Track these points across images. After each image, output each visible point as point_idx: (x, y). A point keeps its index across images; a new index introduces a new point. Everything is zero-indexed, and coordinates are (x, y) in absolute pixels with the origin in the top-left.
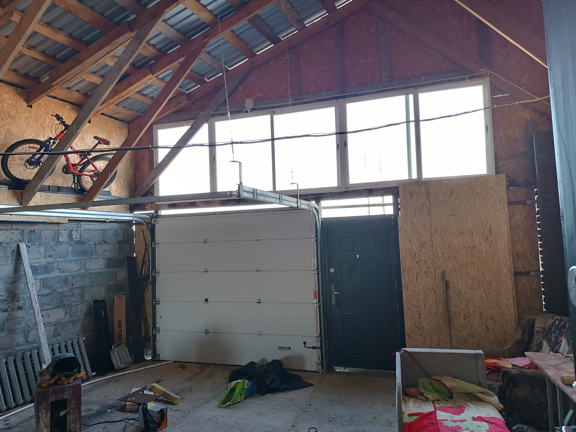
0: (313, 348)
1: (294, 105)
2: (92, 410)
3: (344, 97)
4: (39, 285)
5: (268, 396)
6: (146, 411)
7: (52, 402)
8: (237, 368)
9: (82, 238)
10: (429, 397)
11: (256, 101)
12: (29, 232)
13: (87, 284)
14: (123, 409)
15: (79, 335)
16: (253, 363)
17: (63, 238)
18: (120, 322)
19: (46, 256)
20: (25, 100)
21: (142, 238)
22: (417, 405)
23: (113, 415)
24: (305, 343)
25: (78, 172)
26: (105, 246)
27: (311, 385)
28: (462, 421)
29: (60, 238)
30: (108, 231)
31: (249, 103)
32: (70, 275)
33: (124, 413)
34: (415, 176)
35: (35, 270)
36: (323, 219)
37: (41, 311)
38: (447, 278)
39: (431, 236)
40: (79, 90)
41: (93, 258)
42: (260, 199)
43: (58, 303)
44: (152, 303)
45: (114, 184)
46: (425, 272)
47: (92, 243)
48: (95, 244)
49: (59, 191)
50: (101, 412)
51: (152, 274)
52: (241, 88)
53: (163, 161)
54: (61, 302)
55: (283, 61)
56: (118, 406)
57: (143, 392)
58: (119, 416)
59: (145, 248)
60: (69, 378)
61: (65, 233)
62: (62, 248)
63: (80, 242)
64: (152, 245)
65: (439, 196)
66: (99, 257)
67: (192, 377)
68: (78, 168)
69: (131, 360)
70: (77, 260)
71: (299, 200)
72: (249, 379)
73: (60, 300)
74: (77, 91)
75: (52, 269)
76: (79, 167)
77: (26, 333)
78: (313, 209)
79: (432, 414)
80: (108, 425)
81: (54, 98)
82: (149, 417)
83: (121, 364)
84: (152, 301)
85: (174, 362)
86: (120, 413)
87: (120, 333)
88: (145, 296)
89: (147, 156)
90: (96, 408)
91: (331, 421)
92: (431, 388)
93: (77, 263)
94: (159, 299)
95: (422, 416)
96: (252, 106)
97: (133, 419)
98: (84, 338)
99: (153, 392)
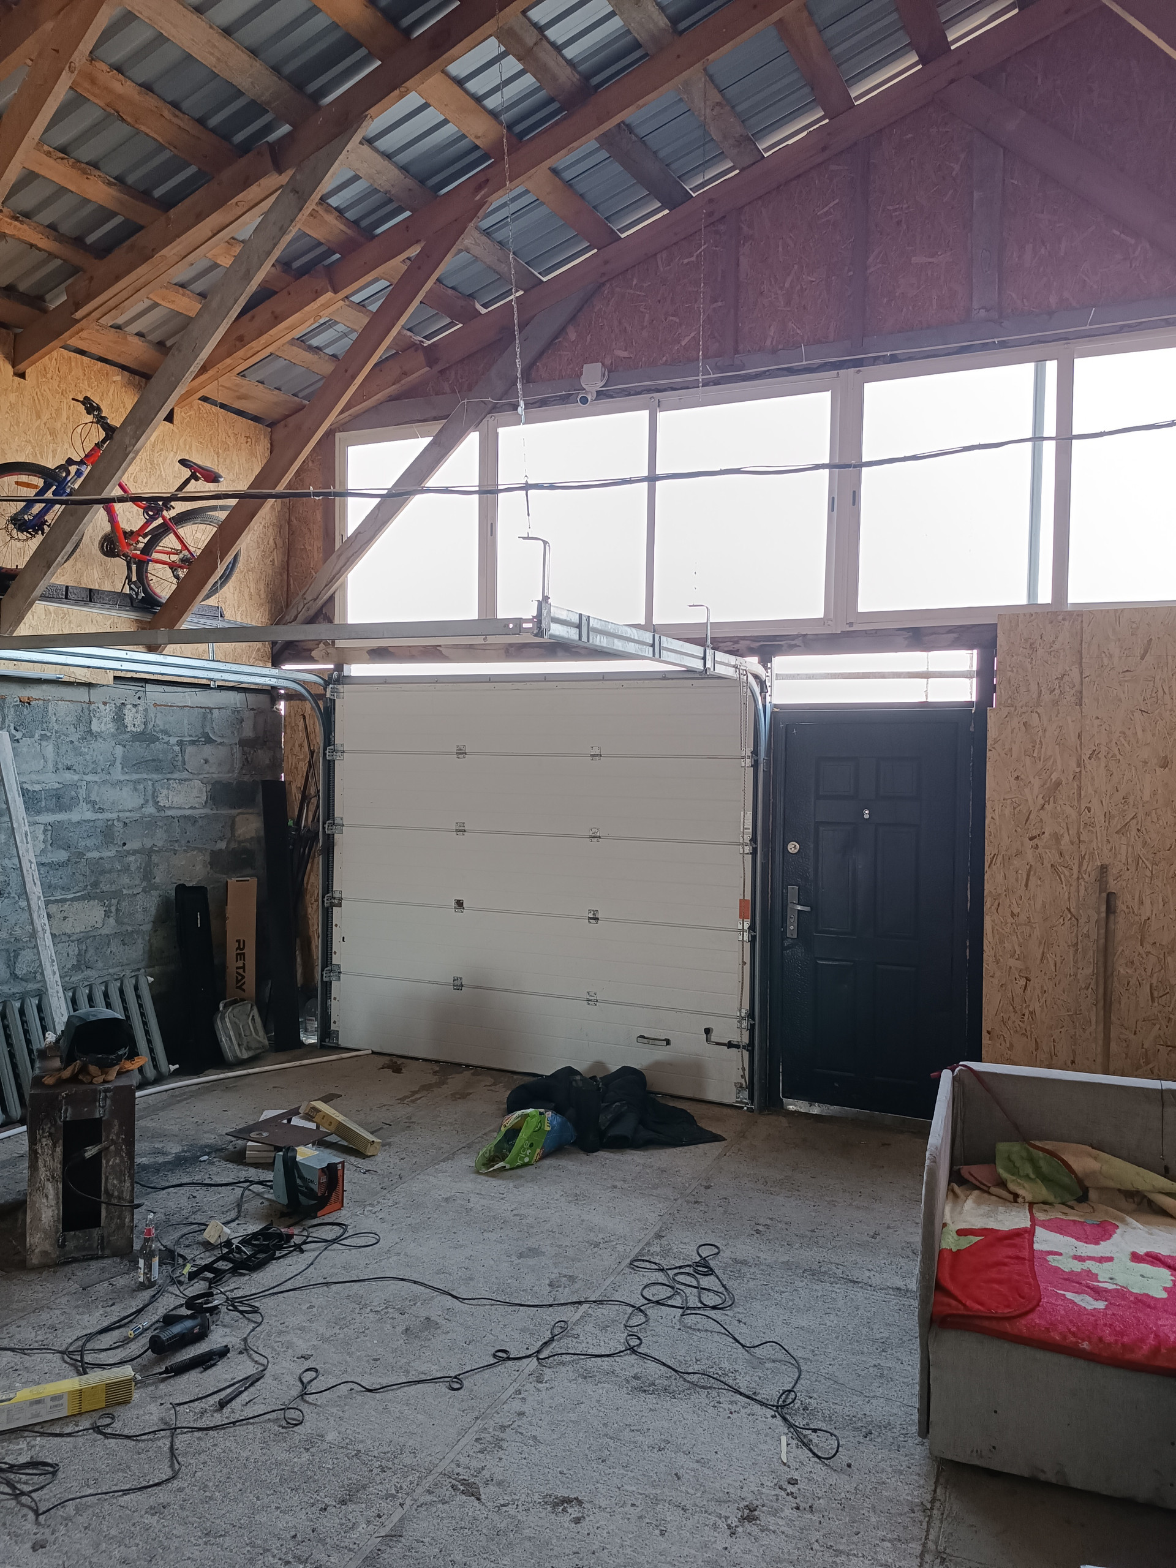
0: (730, 1045)
1: (717, 382)
2: (164, 1154)
3: (858, 364)
4: (41, 837)
5: (604, 1156)
6: (291, 1167)
7: (65, 1122)
8: (531, 1079)
9: (150, 726)
10: (1021, 1192)
11: (611, 370)
12: (18, 703)
13: (160, 844)
14: (239, 1158)
15: (139, 969)
16: (569, 1071)
17: (103, 724)
18: (241, 946)
19: (60, 766)
20: (6, 358)
21: (302, 734)
22: (985, 1209)
23: (215, 1169)
24: (708, 1031)
25: (139, 552)
26: (208, 750)
27: (716, 1138)
28: (1101, 1260)
29: (95, 721)
30: (216, 712)
31: (592, 377)
32: (118, 819)
33: (240, 1167)
34: (1045, 597)
35: (31, 800)
36: (776, 706)
37: (47, 903)
38: (1112, 886)
39: (1079, 766)
40: (144, 331)
41: (175, 780)
42: (598, 643)
43: (89, 887)
44: (323, 902)
45: (232, 590)
46: (1052, 865)
47: (173, 740)
48: (180, 743)
49: (90, 601)
50: (186, 1159)
51: (324, 828)
52: (572, 335)
53: (357, 532)
54: (95, 884)
55: (693, 259)
56: (226, 1149)
57: (289, 1121)
58: (232, 1172)
59: (309, 762)
60: (107, 1070)
61: (108, 712)
62: (99, 750)
63: (145, 737)
64: (325, 754)
65: (1111, 656)
66: (191, 776)
67: (414, 1093)
68: (138, 542)
69: (266, 1042)
70: (138, 781)
71: (709, 652)
72: (557, 1110)
73: (93, 879)
74: (140, 335)
75: (75, 800)
76: (140, 539)
77: (12, 955)
78: (751, 679)
79: (1024, 1236)
80: (200, 1192)
81: (82, 352)
82: (299, 1181)
83: (241, 1050)
84: (323, 897)
85: (373, 1053)
86: (230, 1165)
87: (241, 971)
88: (307, 883)
89: (319, 516)
90: (174, 1149)
91: (758, 1232)
92: (1028, 1170)
93: (136, 789)
94: (341, 892)
95: (993, 1238)
96: (599, 385)
97: (260, 1183)
98: (151, 979)
99: (313, 1122)
